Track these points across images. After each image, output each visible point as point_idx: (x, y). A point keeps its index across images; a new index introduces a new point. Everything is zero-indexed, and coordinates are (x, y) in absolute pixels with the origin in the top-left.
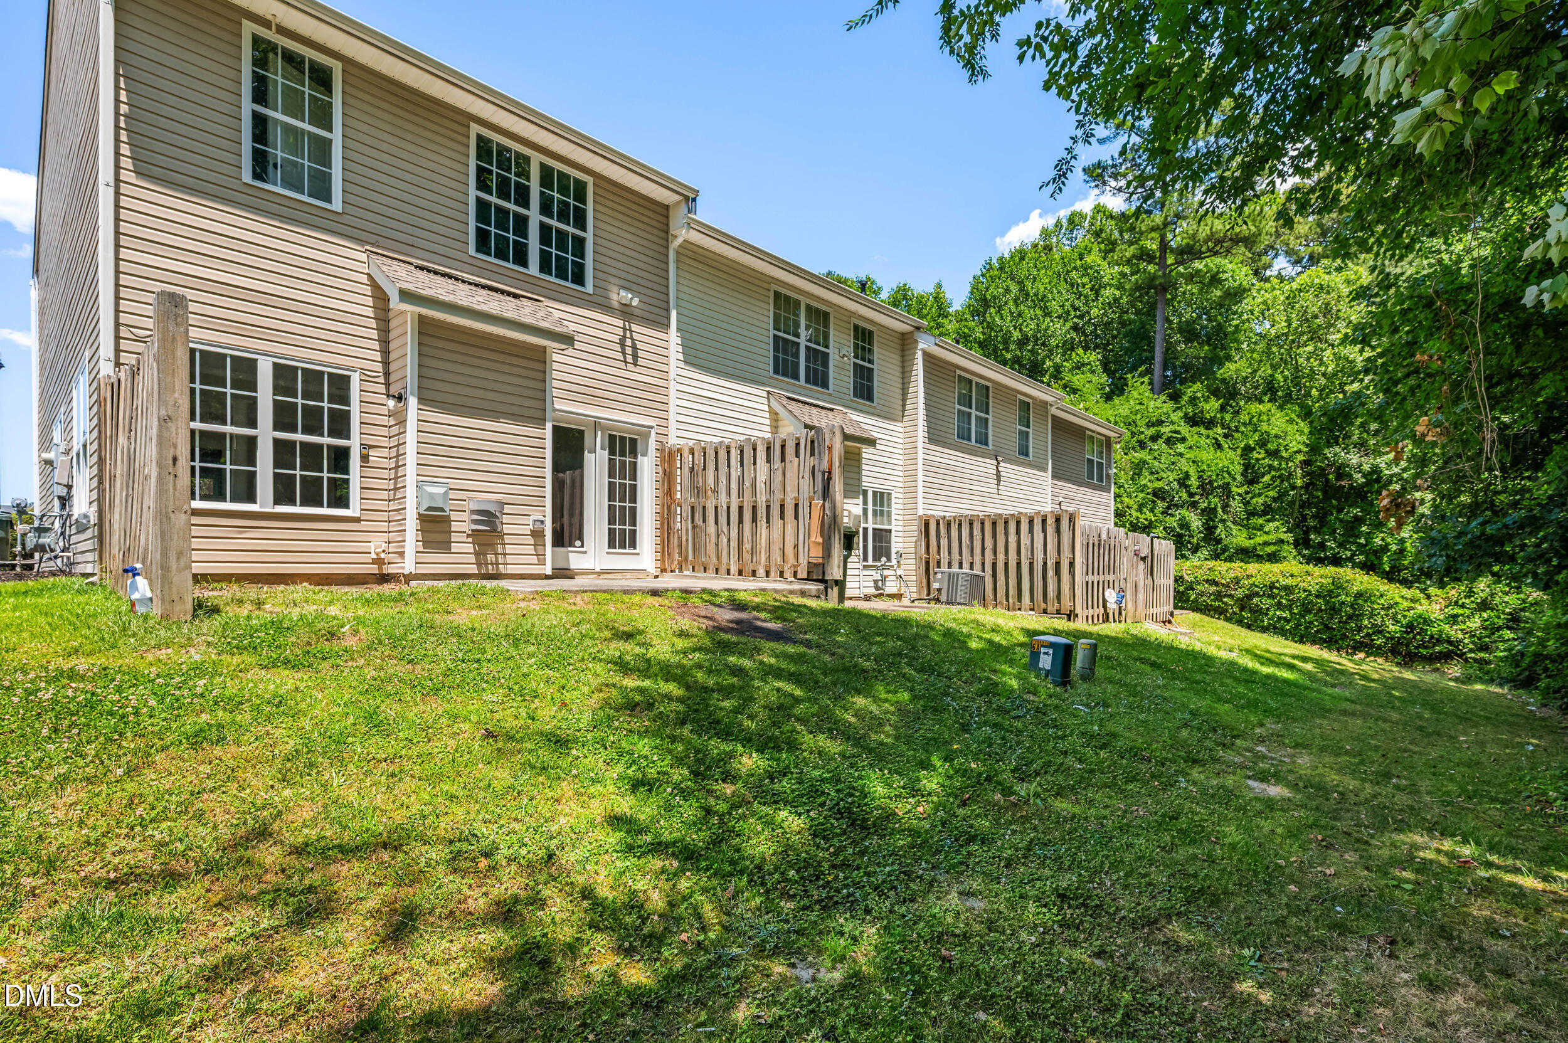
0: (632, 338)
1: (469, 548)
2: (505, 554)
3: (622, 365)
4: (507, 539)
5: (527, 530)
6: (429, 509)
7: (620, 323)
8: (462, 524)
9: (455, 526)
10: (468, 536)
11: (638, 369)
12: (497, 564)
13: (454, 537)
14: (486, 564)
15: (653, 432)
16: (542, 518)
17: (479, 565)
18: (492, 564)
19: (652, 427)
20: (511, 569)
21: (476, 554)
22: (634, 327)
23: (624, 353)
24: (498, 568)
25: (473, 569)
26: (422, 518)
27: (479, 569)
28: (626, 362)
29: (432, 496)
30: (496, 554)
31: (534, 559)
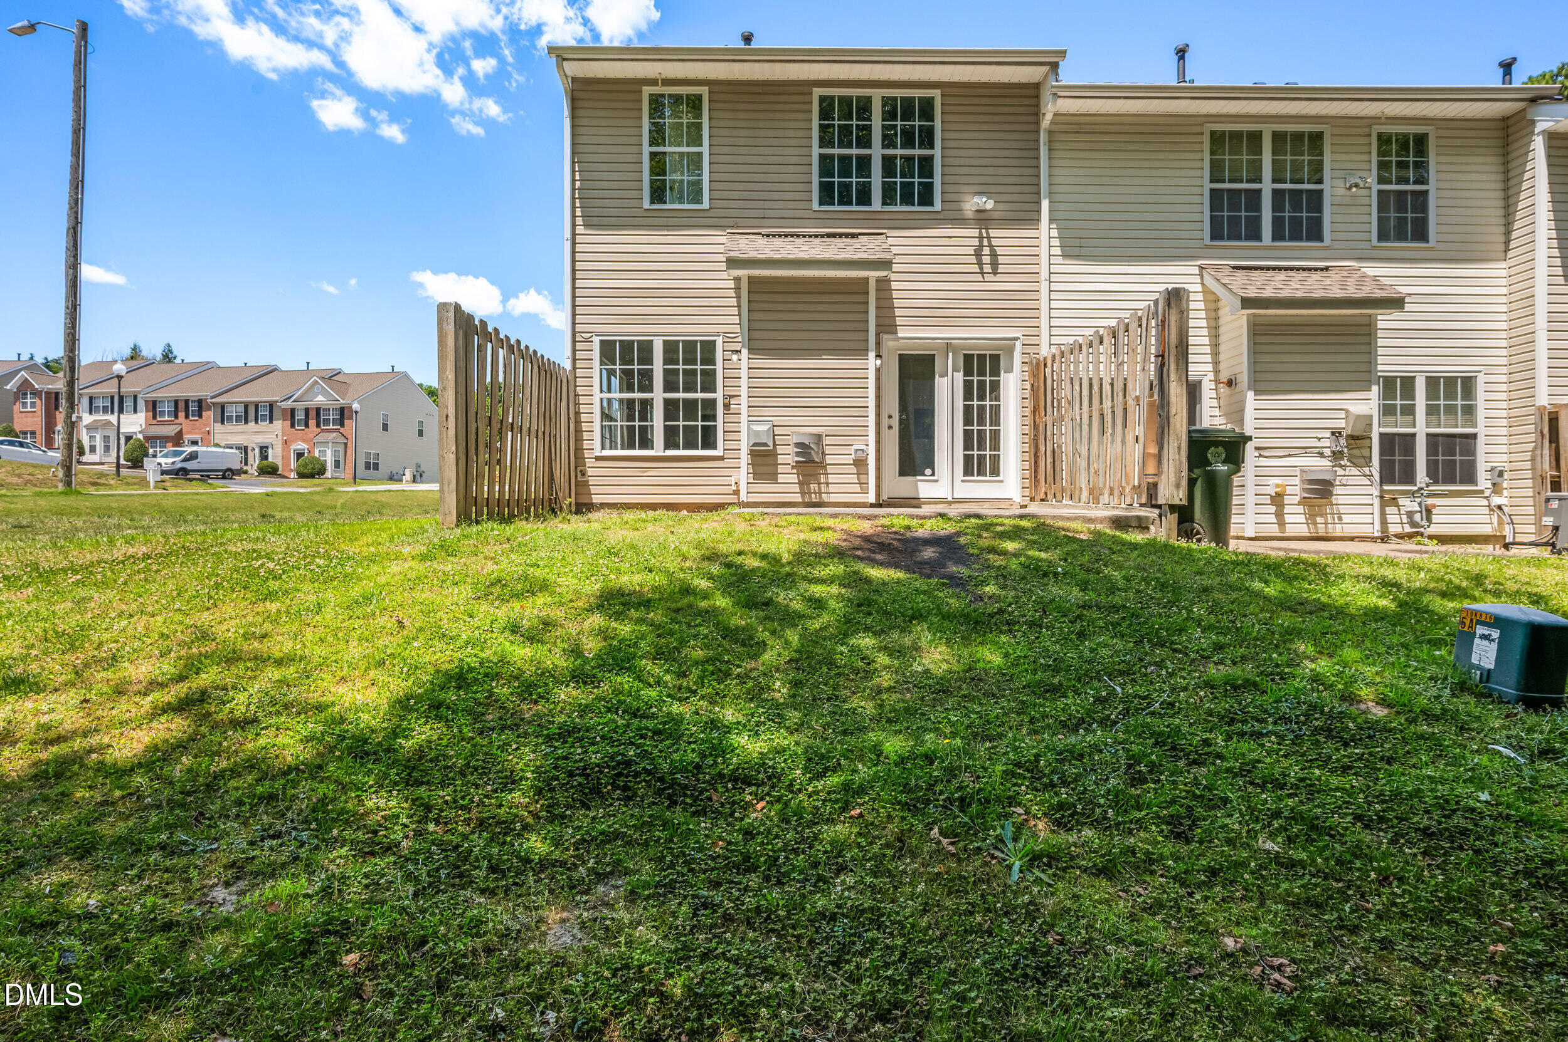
0: (991, 246)
1: (794, 478)
2: (827, 484)
3: (979, 277)
4: (830, 469)
5: (849, 459)
6: (755, 445)
7: (976, 232)
8: (787, 456)
9: (781, 459)
10: (793, 467)
11: (999, 278)
12: (820, 493)
13: (780, 469)
14: (810, 493)
15: (1018, 344)
16: (863, 447)
17: (803, 493)
18: (815, 493)
19: (1017, 339)
20: (833, 498)
21: (800, 483)
22: (992, 233)
23: (980, 264)
24: (820, 497)
25: (798, 498)
26: (753, 454)
27: (803, 498)
28: (982, 273)
29: (757, 433)
30: (819, 484)
31: (857, 488)
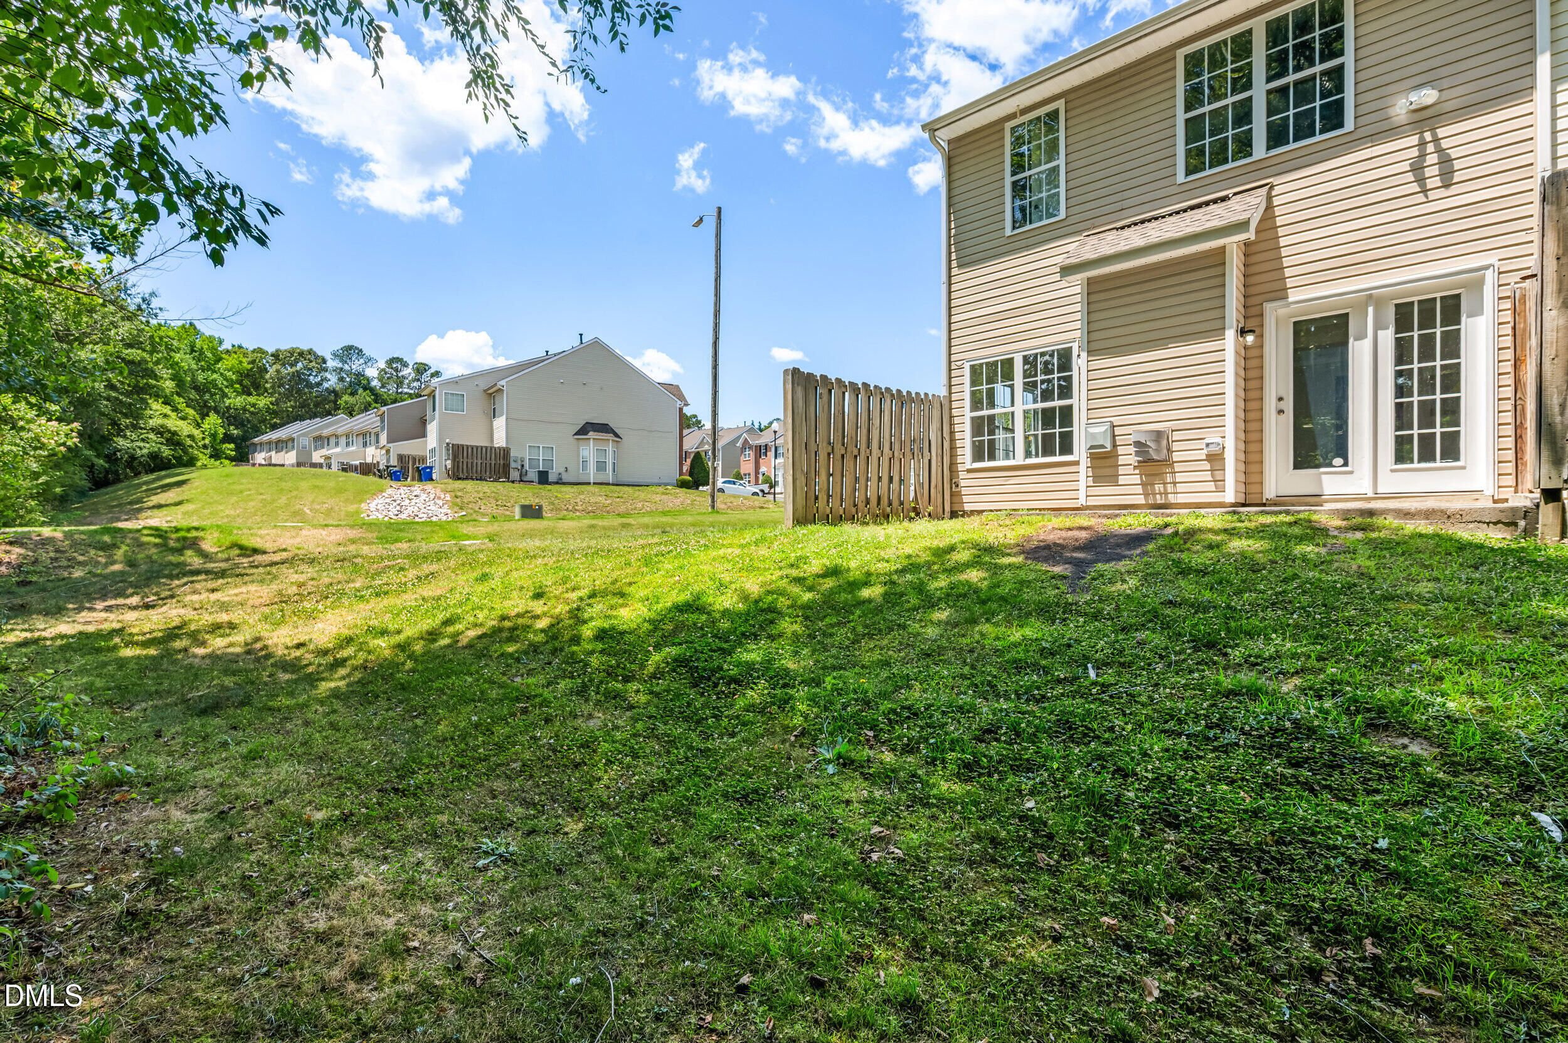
0: (1440, 151)
1: (1137, 479)
2: (1175, 483)
3: (1421, 198)
4: (1177, 468)
5: (1202, 455)
6: (1092, 447)
7: (1415, 140)
8: (1128, 457)
9: (1122, 460)
10: (1135, 467)
11: (1454, 190)
12: (1166, 493)
13: (1121, 470)
14: (1154, 494)
15: (1490, 276)
16: (1220, 440)
17: (1146, 495)
18: (1160, 494)
19: (1486, 268)
20: (1181, 499)
21: (1143, 484)
22: (1441, 132)
23: (1421, 180)
24: (1166, 498)
25: (1141, 500)
26: (1093, 457)
27: (1146, 499)
28: (1425, 191)
29: (1093, 435)
30: (1165, 484)
31: (1211, 486)
